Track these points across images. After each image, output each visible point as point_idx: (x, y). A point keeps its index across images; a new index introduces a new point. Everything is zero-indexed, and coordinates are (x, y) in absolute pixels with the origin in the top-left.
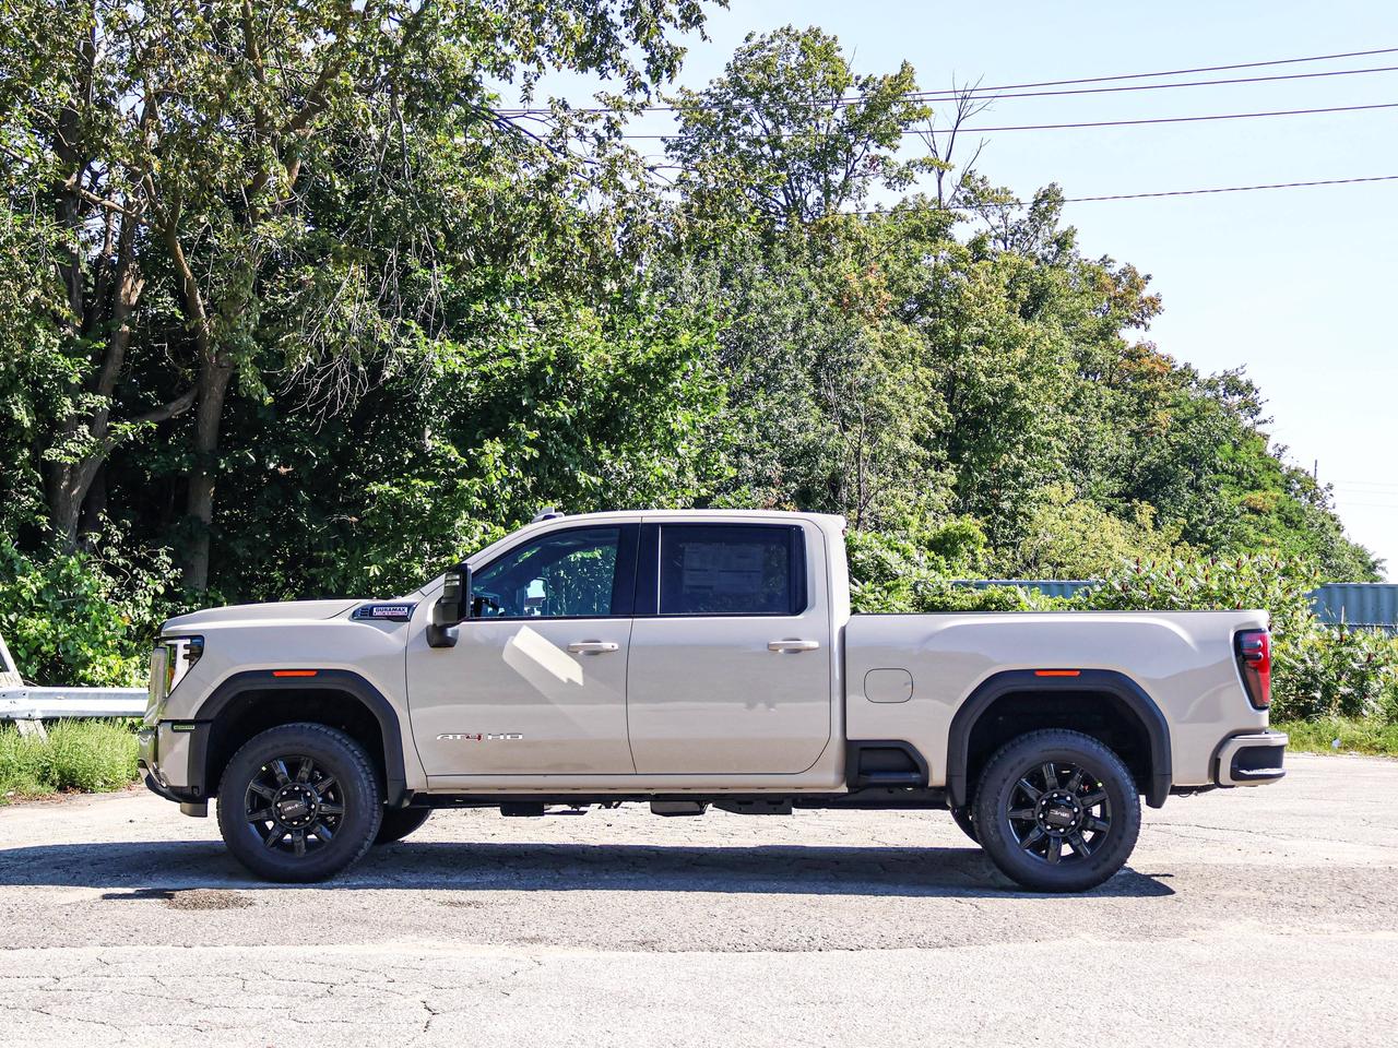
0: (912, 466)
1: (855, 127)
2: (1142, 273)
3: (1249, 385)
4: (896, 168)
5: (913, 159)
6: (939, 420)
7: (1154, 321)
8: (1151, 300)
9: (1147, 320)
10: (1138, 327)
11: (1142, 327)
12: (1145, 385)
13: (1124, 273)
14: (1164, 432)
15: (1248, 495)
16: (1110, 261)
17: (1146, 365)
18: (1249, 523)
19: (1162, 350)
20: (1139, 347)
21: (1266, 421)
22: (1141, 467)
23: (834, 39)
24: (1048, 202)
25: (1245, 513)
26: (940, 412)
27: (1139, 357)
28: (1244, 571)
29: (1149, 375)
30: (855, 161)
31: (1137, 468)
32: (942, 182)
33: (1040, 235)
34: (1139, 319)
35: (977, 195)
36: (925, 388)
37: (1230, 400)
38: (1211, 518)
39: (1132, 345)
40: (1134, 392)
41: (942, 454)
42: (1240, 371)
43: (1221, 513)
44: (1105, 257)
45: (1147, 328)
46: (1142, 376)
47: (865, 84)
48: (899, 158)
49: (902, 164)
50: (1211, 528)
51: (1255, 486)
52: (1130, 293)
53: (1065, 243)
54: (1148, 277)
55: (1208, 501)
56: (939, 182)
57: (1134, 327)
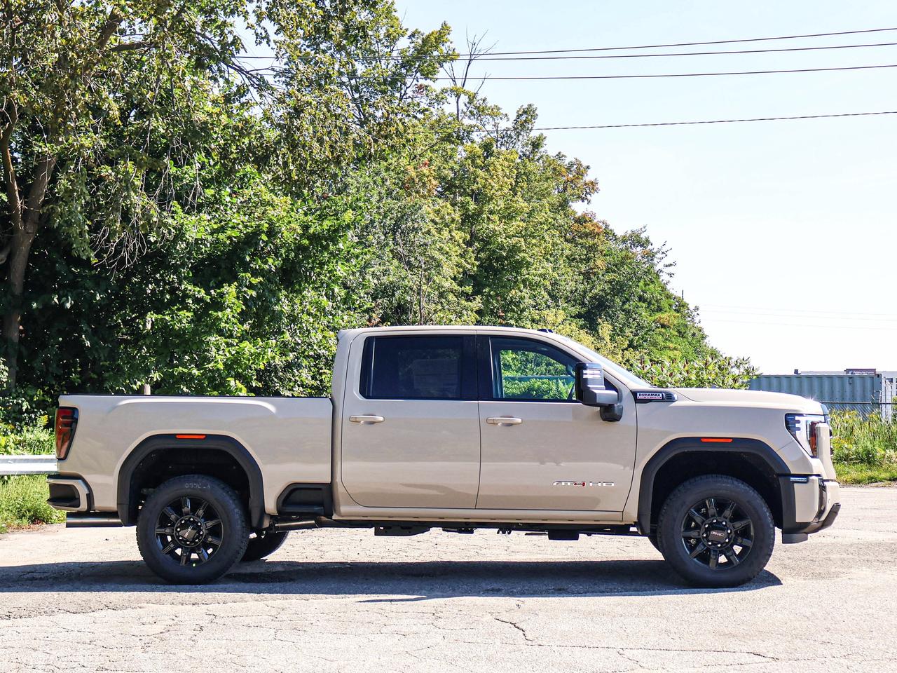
0: (451, 297)
1: (407, 64)
2: (585, 164)
3: (647, 241)
4: (434, 93)
5: (446, 88)
6: (469, 267)
7: (593, 197)
8: (592, 183)
9: (588, 196)
10: (583, 201)
11: (586, 201)
12: (590, 242)
13: (572, 164)
14: (601, 273)
15: (658, 315)
16: (563, 156)
17: (589, 228)
18: (660, 334)
19: (599, 218)
20: (584, 216)
21: (671, 265)
22: (590, 297)
23: (392, 3)
24: (527, 116)
25: (658, 328)
26: (469, 261)
27: (585, 222)
28: (710, 368)
29: (593, 235)
30: (407, 88)
31: (587, 298)
32: (459, 102)
33: (521, 138)
34: (583, 196)
35: (480, 110)
36: (459, 245)
37: (634, 250)
38: (637, 331)
39: (579, 214)
40: (583, 246)
41: (469, 289)
42: (644, 230)
43: (642, 328)
44: (560, 153)
45: (589, 202)
46: (587, 235)
47: (413, 35)
48: (437, 87)
49: (438, 91)
50: (637, 337)
51: (660, 309)
52: (578, 178)
53: (538, 144)
54: (588, 167)
55: (634, 320)
56: (457, 102)
57: (580, 201)
